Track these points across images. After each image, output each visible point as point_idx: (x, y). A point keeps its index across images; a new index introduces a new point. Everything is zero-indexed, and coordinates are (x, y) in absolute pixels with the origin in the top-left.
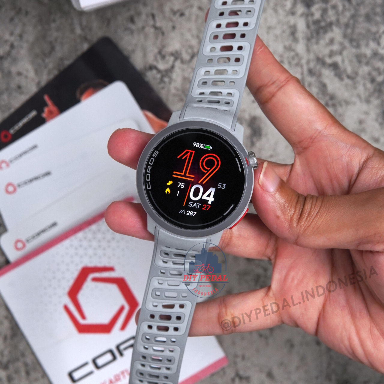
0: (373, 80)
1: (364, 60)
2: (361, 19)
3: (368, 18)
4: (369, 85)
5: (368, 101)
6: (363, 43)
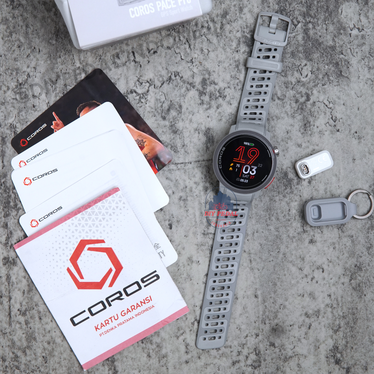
0: (297, 101)
4: (294, 105)
5: (293, 117)
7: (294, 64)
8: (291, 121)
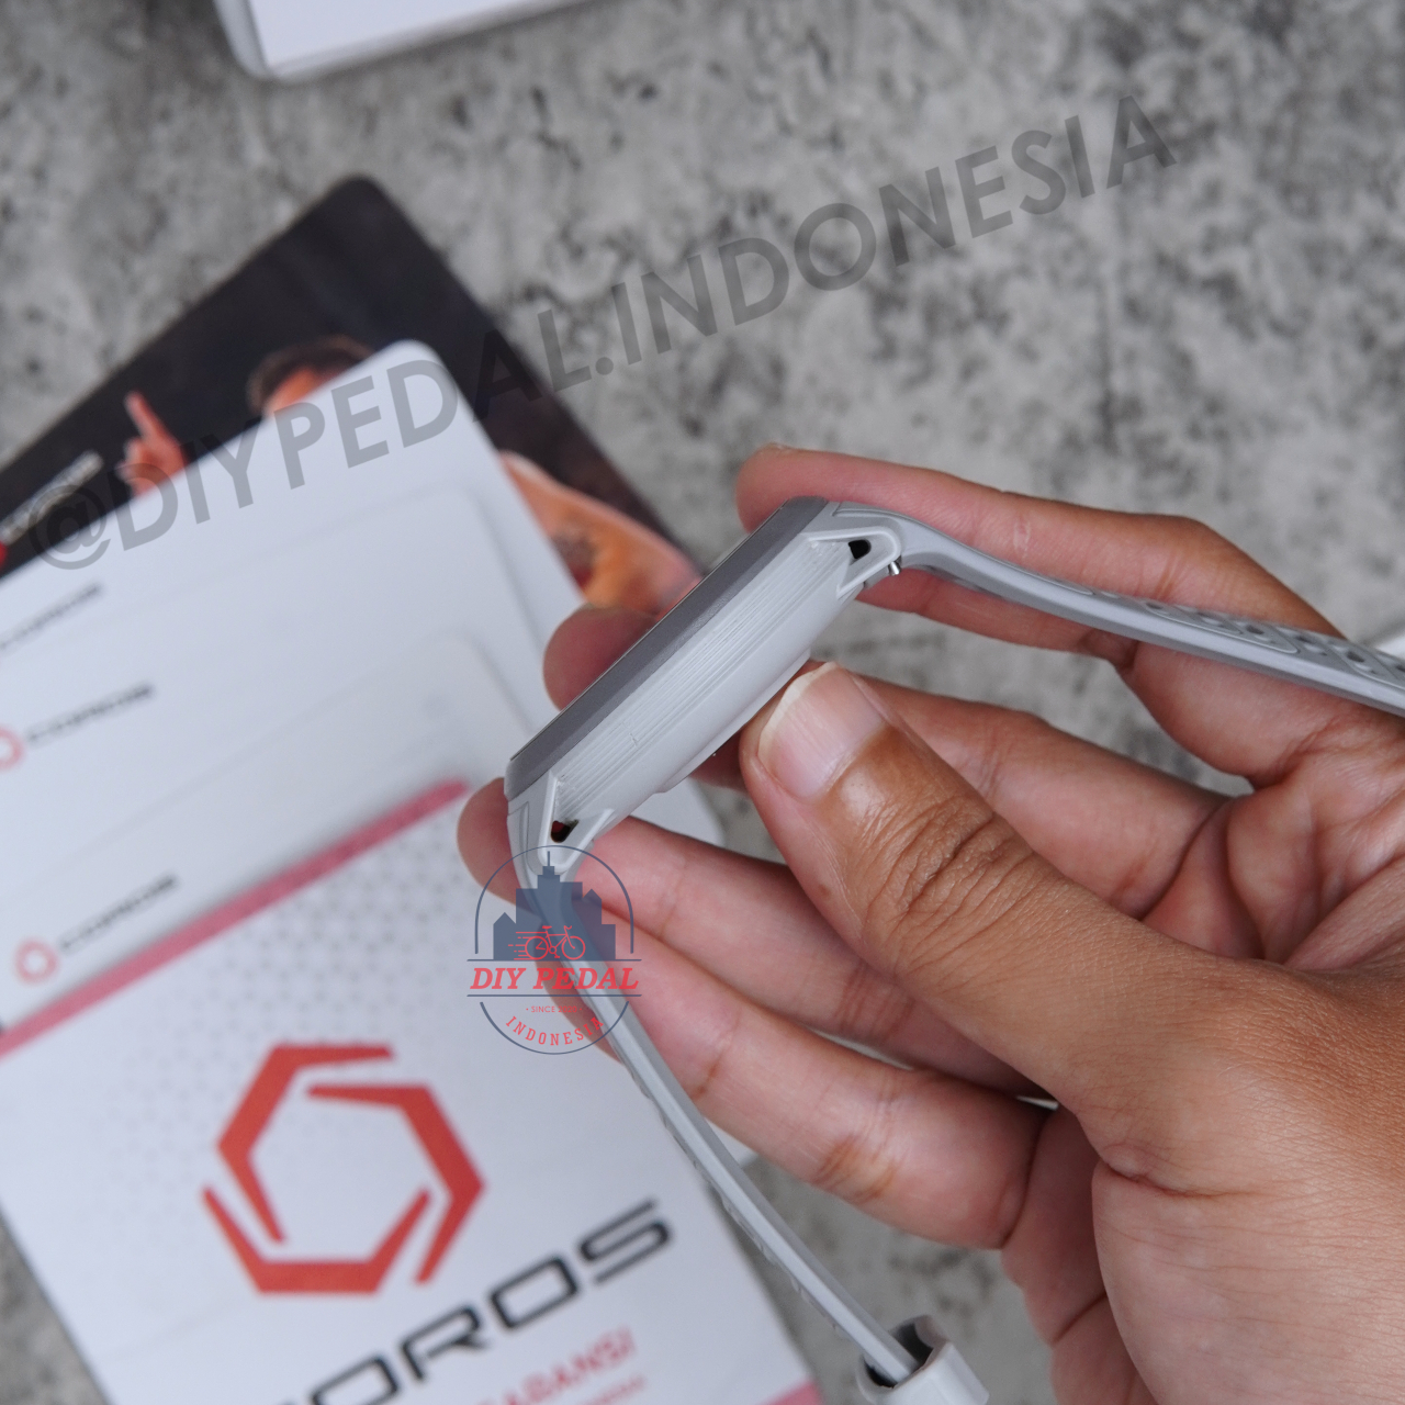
0: (1368, 341)
1: (1336, 265)
2: (1324, 110)
3: (1349, 104)
4: (1355, 360)
5: (1349, 420)
6: (1330, 198)
7: (1352, 154)
8: (1336, 441)
